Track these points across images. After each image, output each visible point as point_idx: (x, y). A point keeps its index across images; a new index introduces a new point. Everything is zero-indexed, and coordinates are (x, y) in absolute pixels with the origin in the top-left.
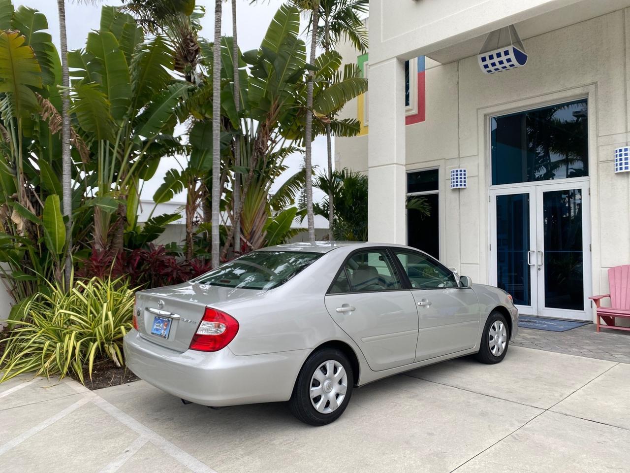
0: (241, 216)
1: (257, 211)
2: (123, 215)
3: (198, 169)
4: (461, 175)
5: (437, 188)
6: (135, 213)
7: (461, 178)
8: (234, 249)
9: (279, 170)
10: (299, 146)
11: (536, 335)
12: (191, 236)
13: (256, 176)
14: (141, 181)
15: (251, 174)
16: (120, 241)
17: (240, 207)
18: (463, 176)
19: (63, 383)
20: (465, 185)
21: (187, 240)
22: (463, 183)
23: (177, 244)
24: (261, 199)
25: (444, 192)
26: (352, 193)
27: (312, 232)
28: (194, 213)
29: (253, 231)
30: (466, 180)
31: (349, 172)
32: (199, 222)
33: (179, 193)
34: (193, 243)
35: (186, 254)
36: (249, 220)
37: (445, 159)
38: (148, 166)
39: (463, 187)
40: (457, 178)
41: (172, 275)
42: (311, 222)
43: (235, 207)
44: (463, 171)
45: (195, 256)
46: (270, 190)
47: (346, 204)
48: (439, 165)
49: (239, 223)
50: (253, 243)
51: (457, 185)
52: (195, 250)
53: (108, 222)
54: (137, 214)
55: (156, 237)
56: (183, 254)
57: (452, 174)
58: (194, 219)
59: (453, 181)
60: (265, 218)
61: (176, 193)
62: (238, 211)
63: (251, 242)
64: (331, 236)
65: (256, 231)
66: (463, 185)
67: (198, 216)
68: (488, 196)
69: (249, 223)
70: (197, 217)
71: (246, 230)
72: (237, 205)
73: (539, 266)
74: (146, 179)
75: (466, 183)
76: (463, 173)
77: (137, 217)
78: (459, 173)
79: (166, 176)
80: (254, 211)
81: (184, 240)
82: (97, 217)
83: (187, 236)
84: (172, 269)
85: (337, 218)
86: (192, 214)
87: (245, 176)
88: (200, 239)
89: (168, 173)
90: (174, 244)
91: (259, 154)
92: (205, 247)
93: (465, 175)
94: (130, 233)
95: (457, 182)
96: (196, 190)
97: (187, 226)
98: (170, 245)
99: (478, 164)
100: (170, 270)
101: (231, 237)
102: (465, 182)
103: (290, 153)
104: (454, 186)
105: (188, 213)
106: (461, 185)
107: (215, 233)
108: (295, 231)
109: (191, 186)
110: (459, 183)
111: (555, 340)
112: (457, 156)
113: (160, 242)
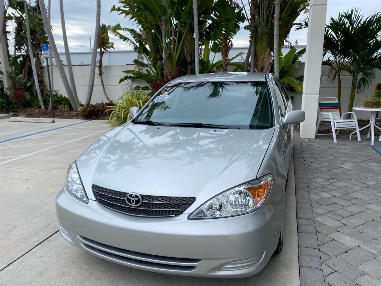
1: (266, 53)
29: (263, 67)
36: (261, 60)
62: (252, 54)
65: (265, 67)
69: (261, 61)
71: (259, 66)
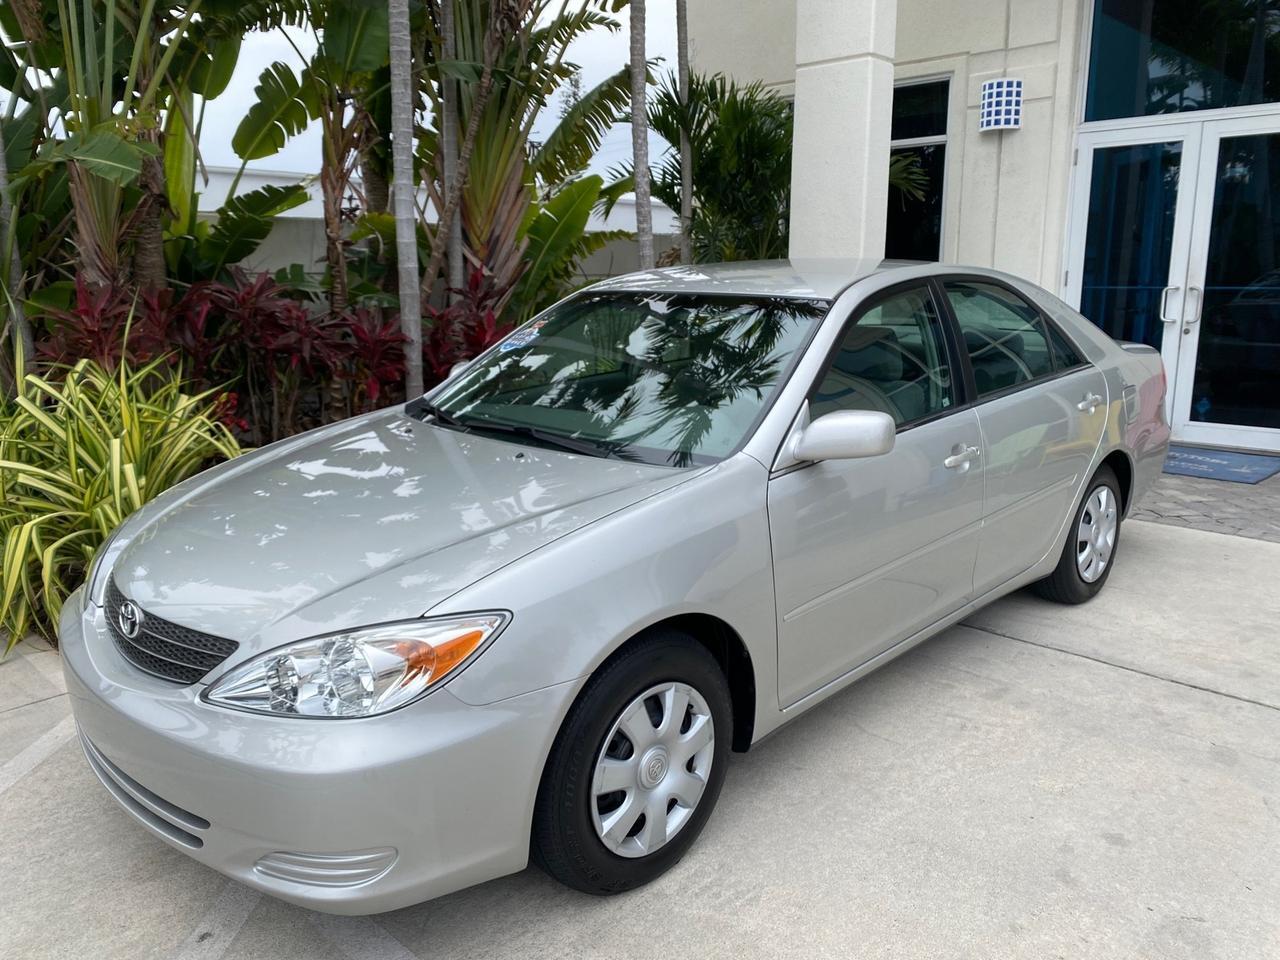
0: (462, 197)
1: (502, 184)
2: (156, 191)
3: (347, 69)
4: (1009, 94)
5: (942, 131)
6: (187, 188)
7: (1009, 103)
8: (448, 281)
9: (556, 77)
10: (603, 8)
11: (1201, 492)
12: (339, 247)
13: (497, 87)
14: (198, 98)
15: (485, 81)
16: (154, 261)
17: (460, 173)
18: (1014, 98)
19: (19, 656)
20: (1016, 122)
21: (331, 258)
22: (1013, 117)
23: (306, 270)
24: (511, 153)
25: (961, 139)
26: (739, 138)
27: (646, 239)
28: (342, 189)
29: (494, 238)
30: (1021, 108)
31: (728, 88)
32: (358, 213)
33: (299, 132)
34: (345, 269)
35: (330, 295)
36: (483, 209)
37: (968, 53)
38: (210, 56)
39: (1012, 126)
40: (998, 104)
41: (300, 351)
42: (643, 216)
43: (446, 174)
44: (1015, 84)
45: (351, 301)
46: (532, 130)
47: (721, 170)
48: (951, 69)
49: (458, 216)
50: (497, 267)
51: (997, 122)
52: (353, 286)
53: (114, 208)
54: (196, 191)
55: (248, 249)
56: (322, 296)
57: (987, 92)
58: (345, 204)
59: (986, 110)
60: (523, 203)
61: (291, 133)
62: (455, 183)
63: (491, 264)
64: (685, 252)
65: (502, 238)
66: (1012, 122)
67: (355, 196)
68: (1073, 150)
69: (484, 214)
70: (350, 199)
71: (476, 234)
72: (451, 169)
73: (1188, 323)
74: (210, 94)
75: (1020, 117)
76: (1014, 89)
77: (195, 198)
78: (1005, 89)
79: (260, 84)
80: (495, 185)
81: (322, 260)
82: (80, 193)
83: (329, 249)
84: (298, 335)
85: (698, 204)
86: (337, 192)
87: (469, 90)
88: (362, 256)
89: (266, 76)
90: (297, 269)
91: (506, 24)
92: (377, 279)
93: (1018, 94)
94: (183, 242)
95: (998, 113)
96: (344, 126)
97: (327, 222)
98: (288, 271)
99: (1056, 67)
100: (292, 337)
101: (441, 251)
102: (1017, 112)
103: (582, 30)
104: (989, 123)
105: (329, 187)
106: (1007, 122)
107: (406, 241)
108: (599, 237)
109: (331, 114)
110: (1003, 117)
111: (1256, 507)
112: (1002, 46)
113: (261, 263)
